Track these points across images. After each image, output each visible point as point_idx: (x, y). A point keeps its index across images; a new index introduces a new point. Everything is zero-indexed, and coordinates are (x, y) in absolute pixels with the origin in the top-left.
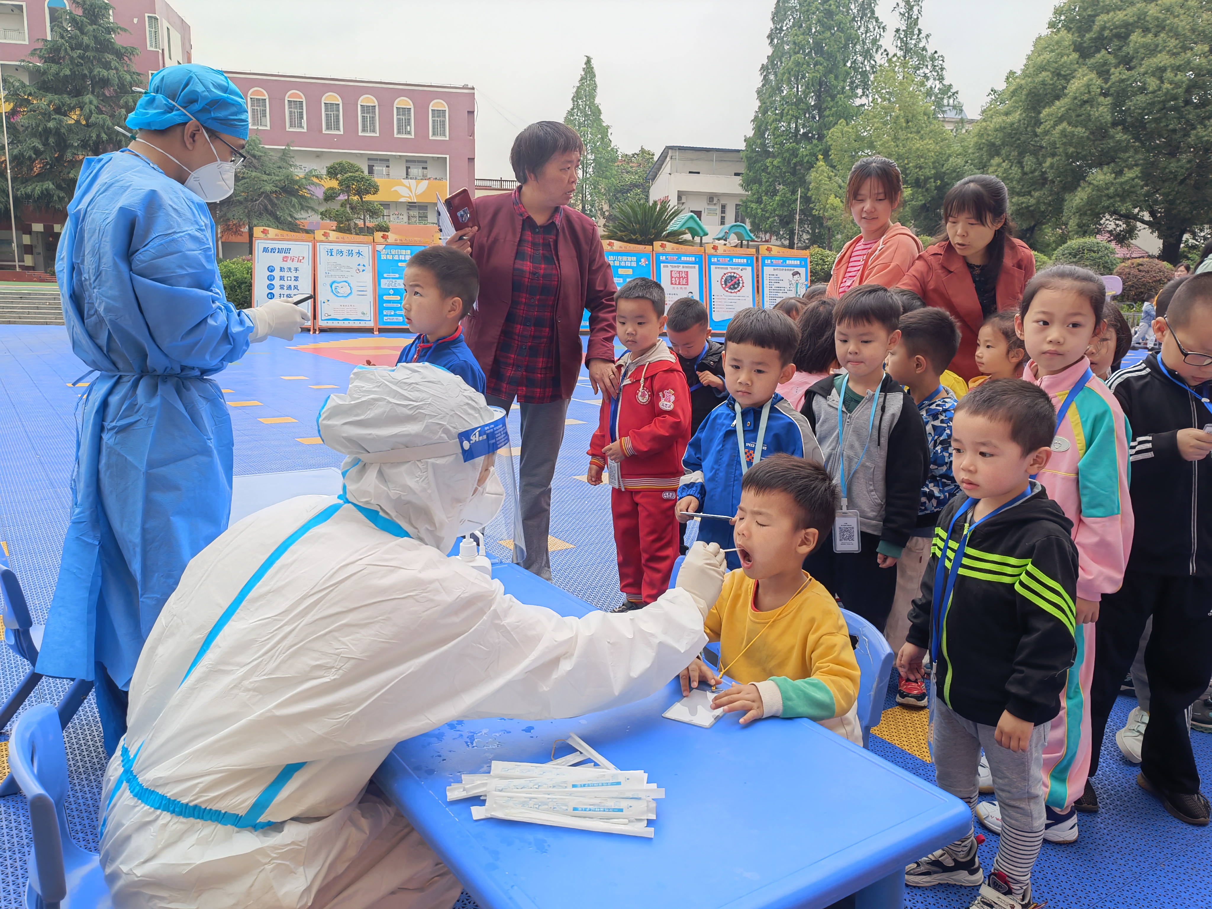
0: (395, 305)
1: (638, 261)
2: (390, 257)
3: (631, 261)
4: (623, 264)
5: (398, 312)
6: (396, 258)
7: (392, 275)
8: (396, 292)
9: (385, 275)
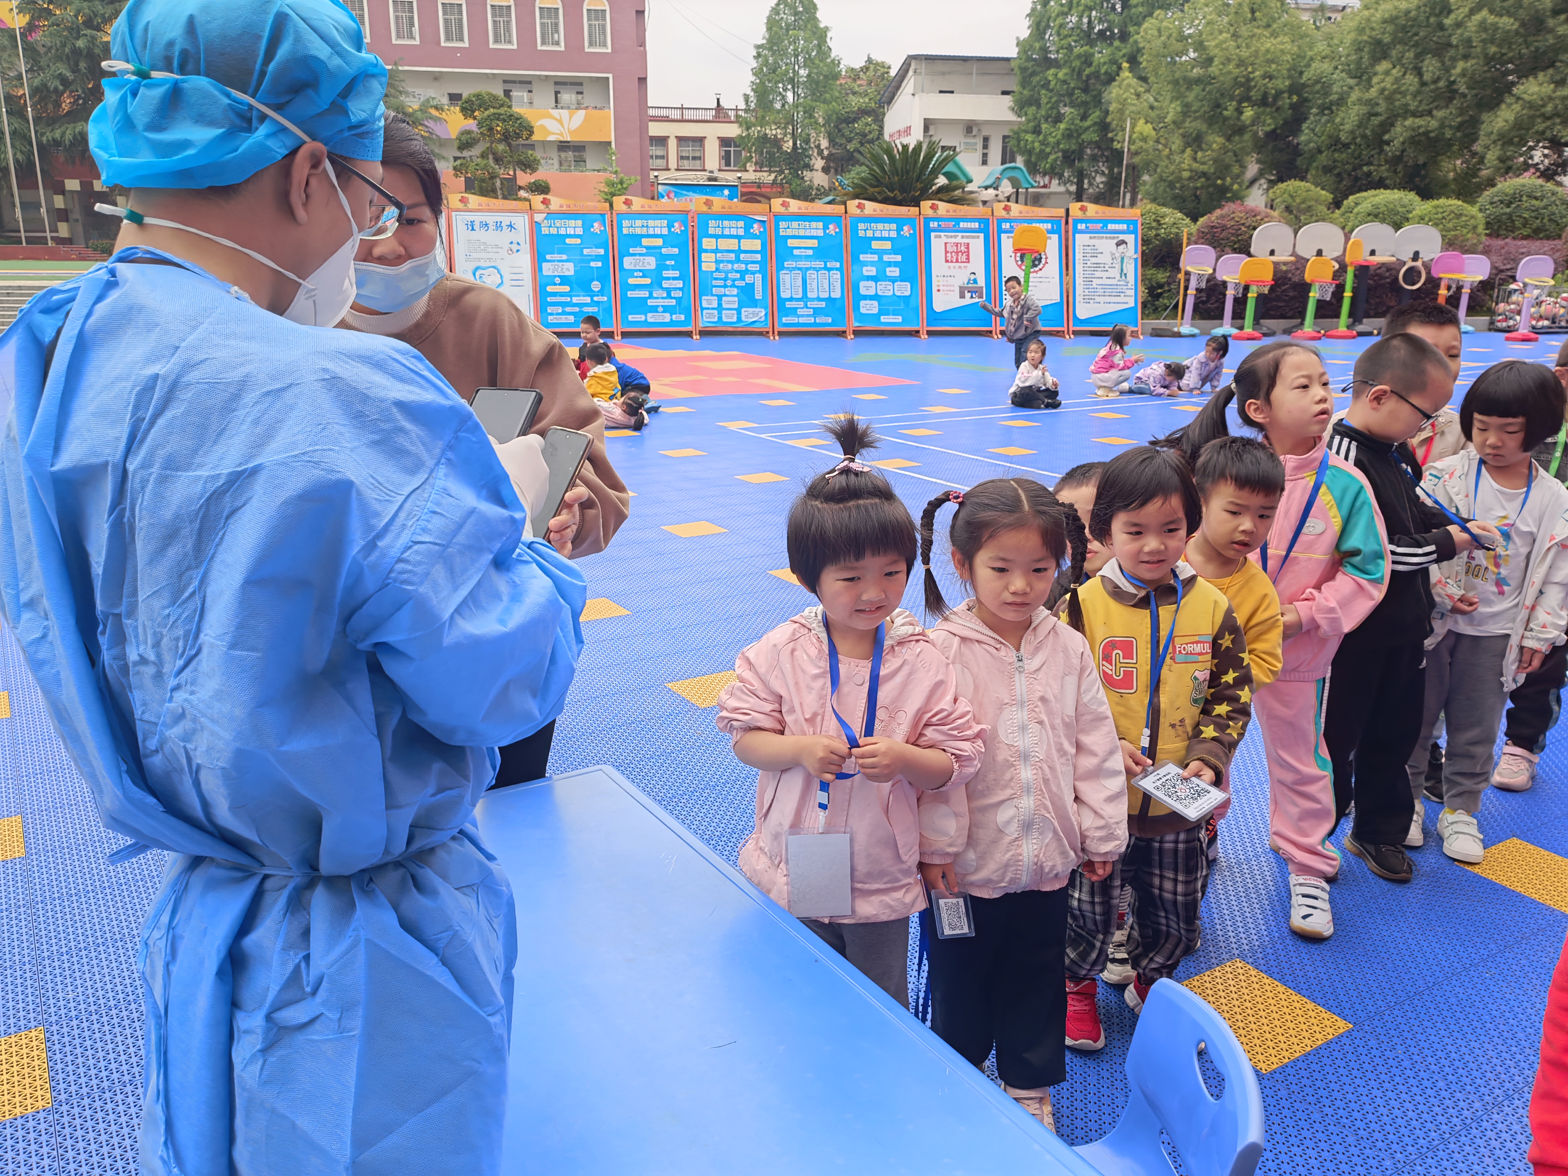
0: (563, 299)
1: (899, 230)
2: (554, 231)
3: (888, 230)
4: (878, 234)
5: (568, 309)
6: (562, 231)
7: (557, 257)
8: (564, 280)
9: (548, 257)
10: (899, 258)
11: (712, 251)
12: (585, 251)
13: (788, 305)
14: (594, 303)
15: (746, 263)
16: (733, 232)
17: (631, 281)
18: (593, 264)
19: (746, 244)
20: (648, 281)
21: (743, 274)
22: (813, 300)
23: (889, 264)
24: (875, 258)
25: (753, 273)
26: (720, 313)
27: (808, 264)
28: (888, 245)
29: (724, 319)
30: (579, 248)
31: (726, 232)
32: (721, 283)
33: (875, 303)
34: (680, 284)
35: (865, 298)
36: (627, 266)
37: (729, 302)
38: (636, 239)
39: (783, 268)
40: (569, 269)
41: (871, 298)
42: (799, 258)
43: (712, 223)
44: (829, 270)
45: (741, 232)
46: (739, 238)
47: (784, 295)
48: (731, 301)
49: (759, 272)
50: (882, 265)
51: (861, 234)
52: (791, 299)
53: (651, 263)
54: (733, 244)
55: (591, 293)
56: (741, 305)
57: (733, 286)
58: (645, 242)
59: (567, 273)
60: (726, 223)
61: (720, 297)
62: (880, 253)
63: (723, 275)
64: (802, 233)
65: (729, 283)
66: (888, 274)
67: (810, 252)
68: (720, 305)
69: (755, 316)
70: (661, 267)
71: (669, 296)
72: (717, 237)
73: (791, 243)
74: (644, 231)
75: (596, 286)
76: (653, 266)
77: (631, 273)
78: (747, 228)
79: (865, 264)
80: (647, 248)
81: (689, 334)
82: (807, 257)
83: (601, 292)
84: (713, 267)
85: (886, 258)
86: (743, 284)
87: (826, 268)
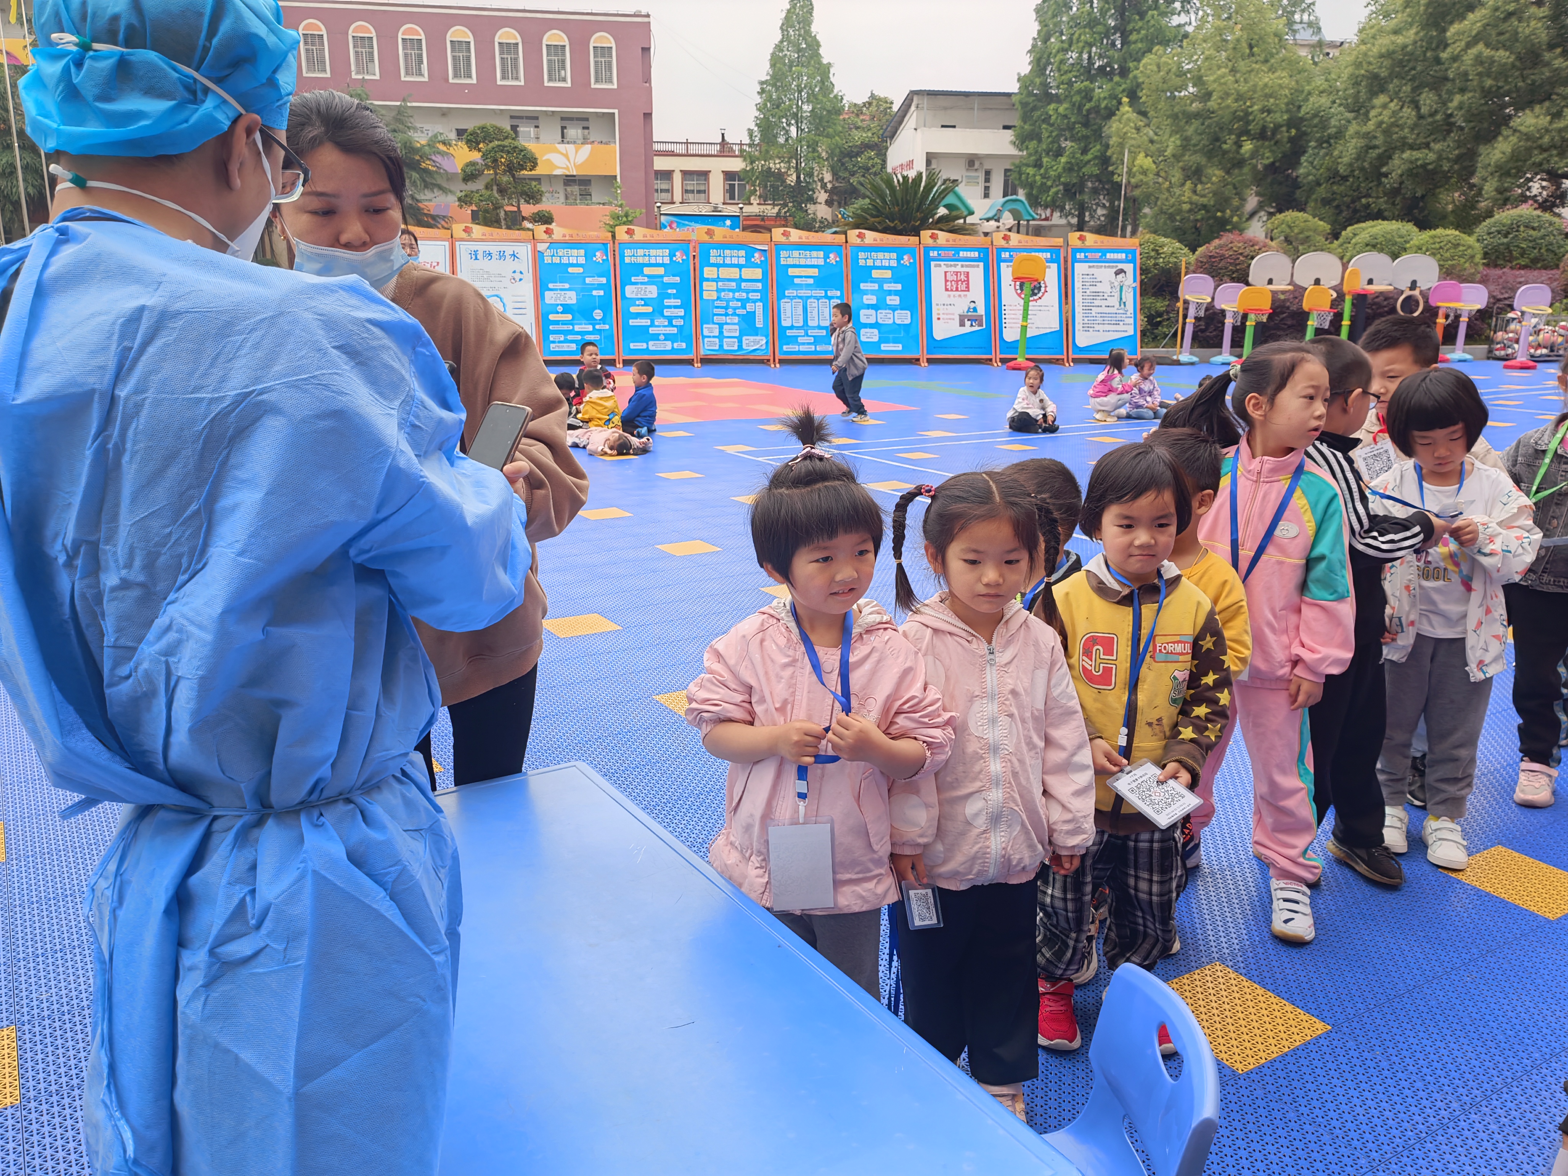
0: (565, 327)
1: (899, 259)
2: (556, 260)
3: (889, 259)
4: (878, 263)
5: (570, 337)
6: (565, 260)
7: (559, 285)
8: (567, 309)
9: (551, 286)
10: (899, 287)
11: (713, 280)
12: (588, 280)
13: (789, 333)
14: (595, 331)
15: (748, 292)
16: (735, 261)
17: (633, 309)
18: (595, 293)
19: (747, 273)
20: (649, 309)
21: (744, 302)
22: (813, 328)
23: (890, 293)
24: (876, 286)
25: (755, 301)
26: (721, 341)
27: (808, 293)
28: (888, 274)
29: (725, 347)
30: (582, 277)
31: (728, 261)
32: (722, 311)
33: (876, 331)
34: (681, 312)
35: (866, 326)
36: (628, 295)
37: (730, 330)
38: (638, 268)
39: (784, 297)
40: (571, 298)
41: (871, 326)
42: (799, 286)
43: (713, 252)
44: (830, 298)
45: (742, 261)
46: (740, 267)
47: (785, 324)
48: (732, 330)
49: (760, 300)
50: (882, 294)
51: (862, 263)
52: (792, 327)
53: (652, 291)
54: (734, 273)
55: (594, 322)
56: (742, 333)
57: (734, 314)
58: (647, 271)
59: (569, 302)
60: (727, 252)
61: (721, 326)
62: (881, 281)
63: (724, 304)
64: (802, 262)
65: (730, 311)
66: (889, 302)
67: (811, 281)
68: (721, 332)
69: (755, 344)
70: (663, 295)
71: (671, 324)
72: (718, 266)
73: (791, 272)
74: (646, 260)
75: (598, 314)
76: (655, 295)
77: (632, 302)
78: (748, 257)
79: (866, 292)
80: (648, 276)
81: (690, 362)
82: (808, 286)
83: (603, 321)
84: (714, 296)
85: (886, 287)
86: (743, 312)
87: (826, 297)
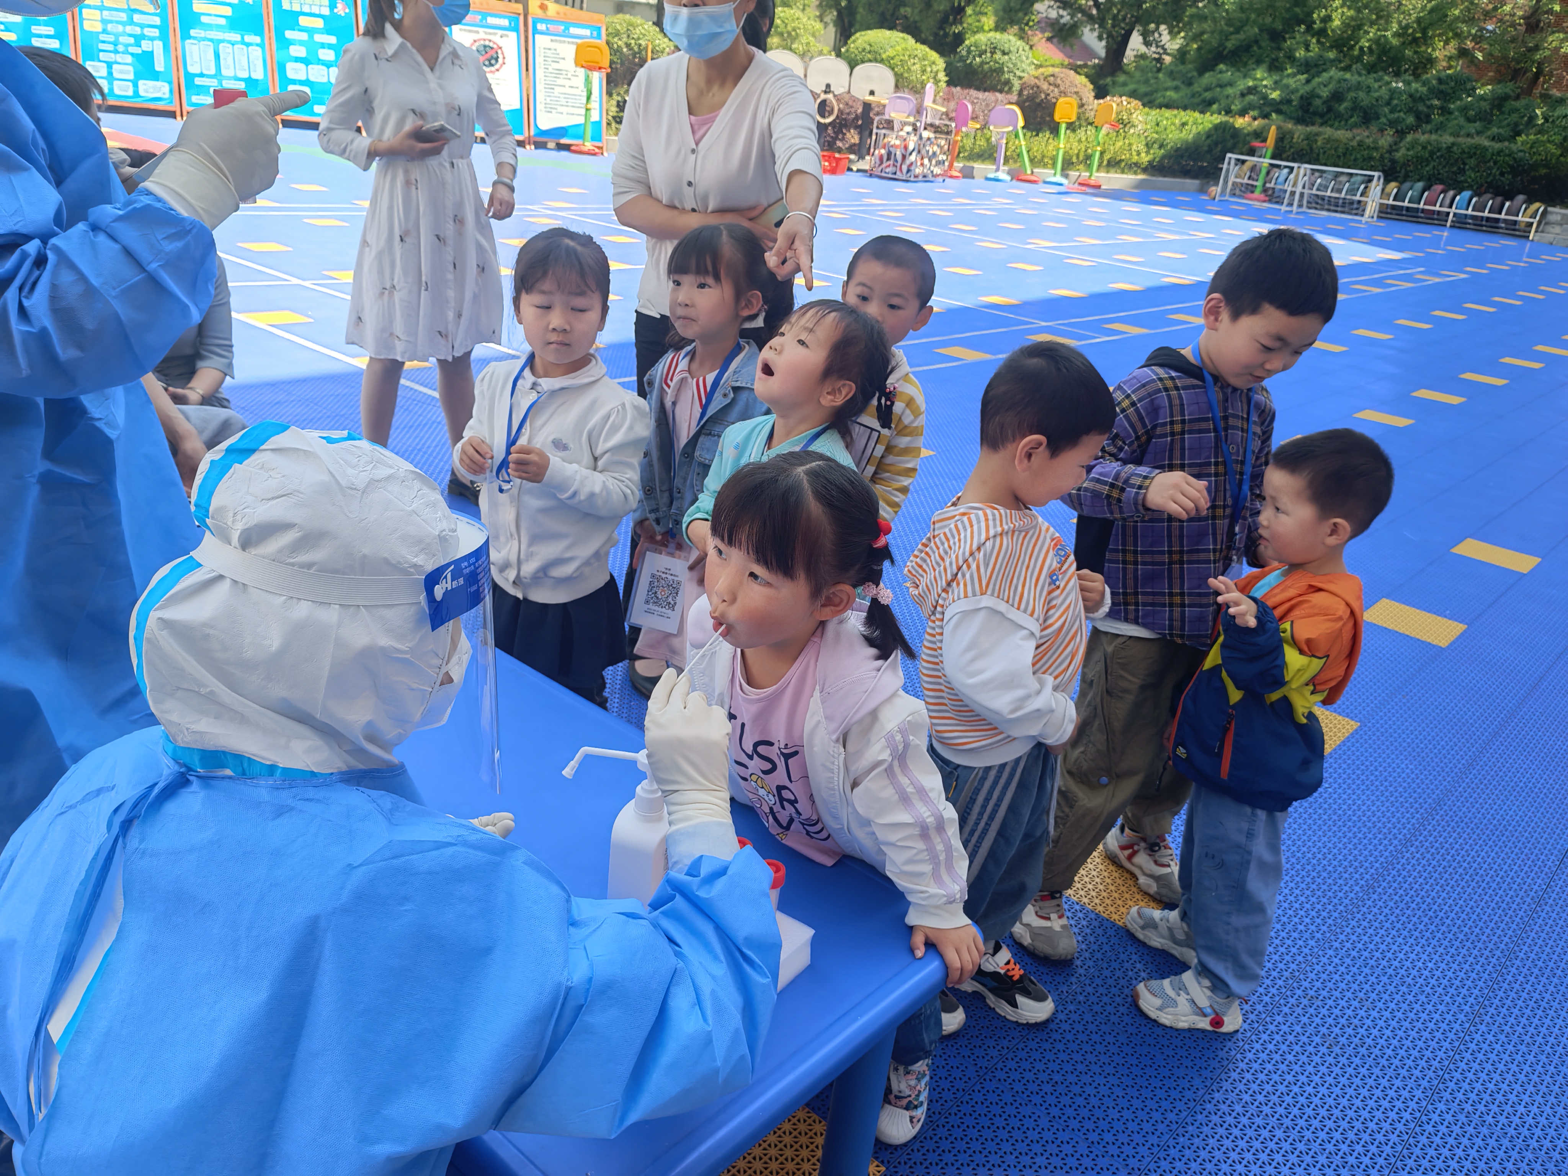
1: (332, 6)
3: (319, 5)
4: (306, 9)
10: (333, 40)
11: (95, 7)
13: (198, 81)
15: (142, 26)
21: (138, 39)
22: (229, 78)
23: (322, 45)
24: (304, 36)
25: (152, 39)
27: (219, 35)
28: (319, 23)
32: (110, 47)
35: (296, 83)
37: (122, 72)
39: (190, 37)
41: (302, 83)
42: (208, 27)
44: (248, 45)
47: (193, 69)
48: (124, 71)
49: (159, 38)
50: (313, 48)
51: (286, 6)
52: (201, 75)
56: (139, 76)
57: (126, 52)
61: (110, 65)
62: (311, 31)
63: (112, 38)
65: (121, 48)
66: (321, 57)
67: (223, 21)
68: (110, 74)
69: (156, 91)
73: (197, 7)
79: (293, 42)
82: (219, 27)
84: (99, 27)
85: (318, 38)
86: (137, 51)
87: (243, 42)
